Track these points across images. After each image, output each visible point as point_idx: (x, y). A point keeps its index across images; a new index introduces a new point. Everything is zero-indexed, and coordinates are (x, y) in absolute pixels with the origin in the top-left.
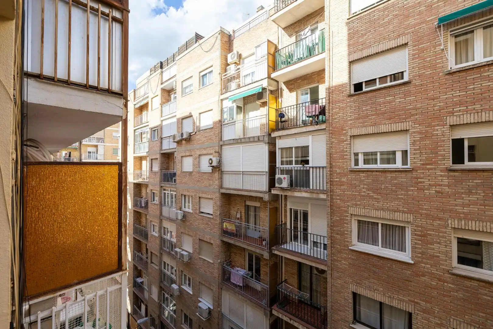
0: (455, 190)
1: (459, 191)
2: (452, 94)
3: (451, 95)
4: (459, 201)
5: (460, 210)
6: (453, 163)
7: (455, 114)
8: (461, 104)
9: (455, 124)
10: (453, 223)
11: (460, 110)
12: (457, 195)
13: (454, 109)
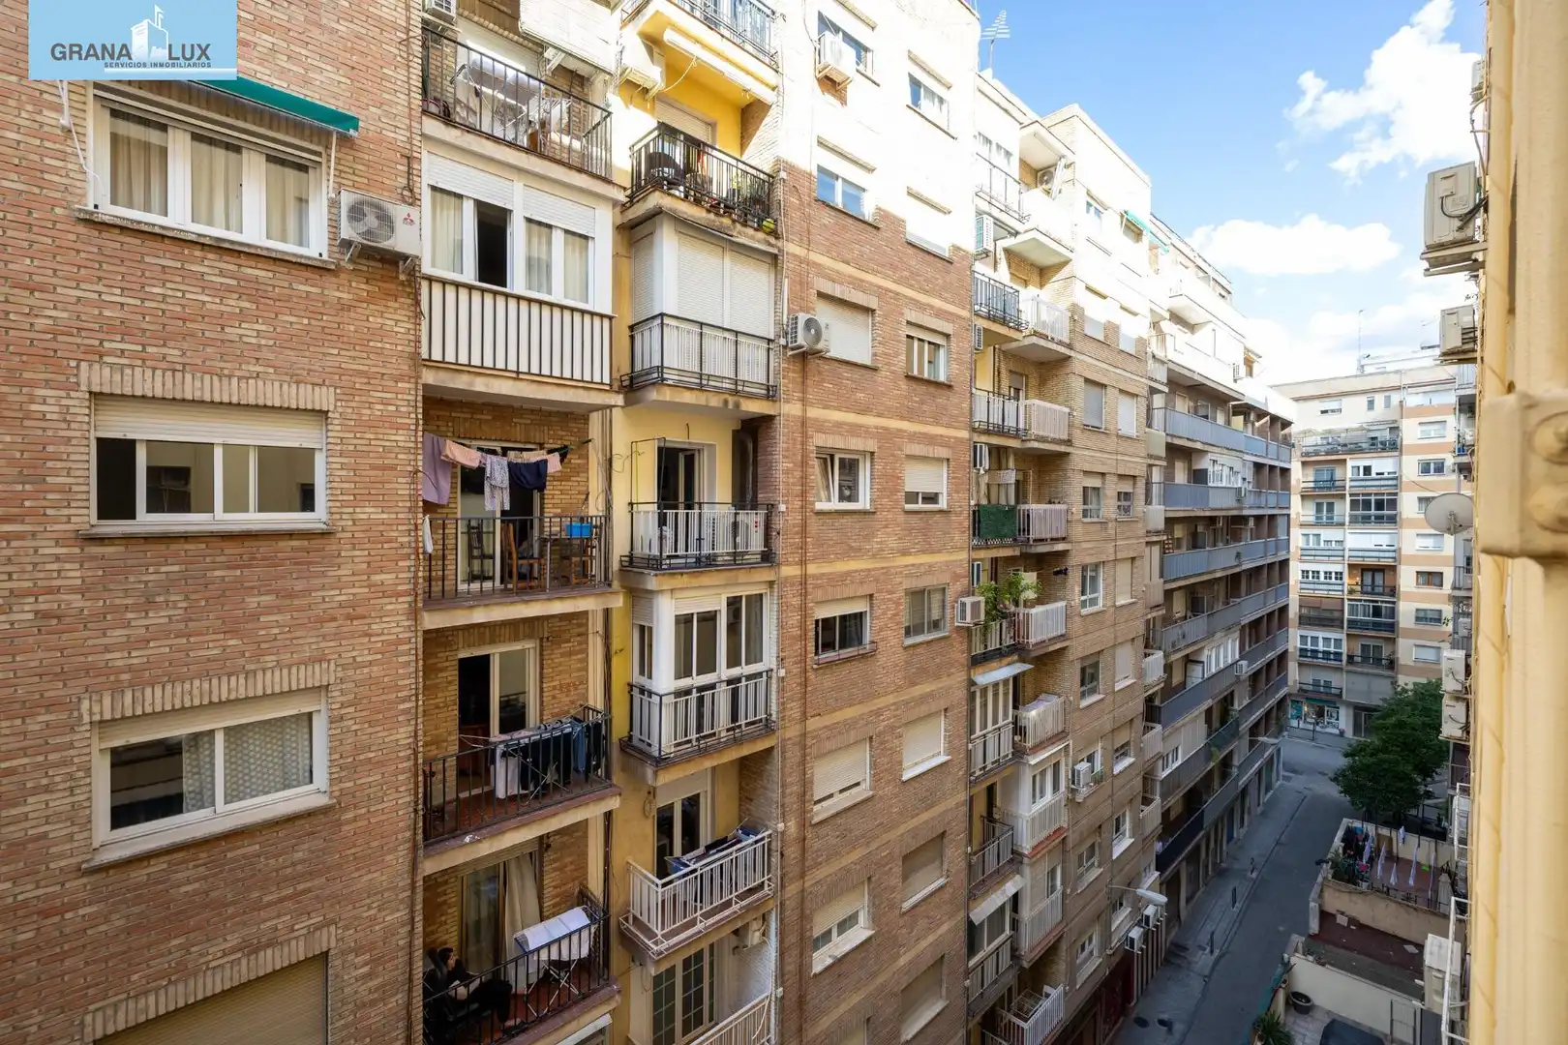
0: (105, 602)
1: (118, 601)
2: (100, 294)
3: (96, 296)
4: (117, 635)
5: (119, 663)
6: (100, 517)
7: (106, 359)
8: (125, 331)
9: (106, 390)
10: (96, 709)
11: (123, 351)
12: (109, 617)
13: (106, 344)
